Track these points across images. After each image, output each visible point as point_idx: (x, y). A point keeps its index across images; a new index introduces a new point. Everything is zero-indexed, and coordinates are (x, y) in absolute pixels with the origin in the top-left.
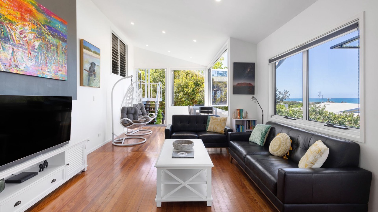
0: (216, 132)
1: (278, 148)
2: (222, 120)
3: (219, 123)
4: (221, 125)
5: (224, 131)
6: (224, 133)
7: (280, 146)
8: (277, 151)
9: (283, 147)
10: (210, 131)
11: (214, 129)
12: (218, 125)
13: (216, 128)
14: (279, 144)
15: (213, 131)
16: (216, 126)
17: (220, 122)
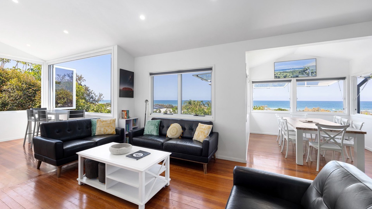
0: (107, 134)
1: (177, 133)
2: (111, 121)
3: (109, 125)
4: (112, 126)
5: (115, 131)
6: (115, 133)
7: (177, 131)
8: (176, 135)
9: (179, 131)
10: (100, 134)
11: (105, 131)
12: (108, 126)
13: (107, 130)
14: (176, 130)
15: (103, 133)
16: (107, 128)
17: (110, 123)
